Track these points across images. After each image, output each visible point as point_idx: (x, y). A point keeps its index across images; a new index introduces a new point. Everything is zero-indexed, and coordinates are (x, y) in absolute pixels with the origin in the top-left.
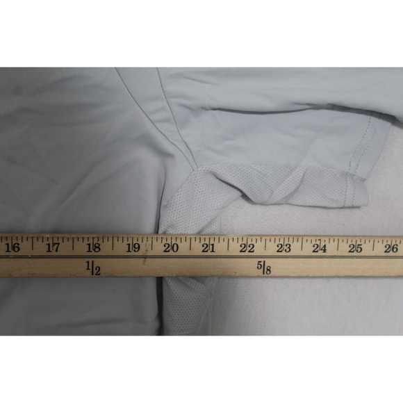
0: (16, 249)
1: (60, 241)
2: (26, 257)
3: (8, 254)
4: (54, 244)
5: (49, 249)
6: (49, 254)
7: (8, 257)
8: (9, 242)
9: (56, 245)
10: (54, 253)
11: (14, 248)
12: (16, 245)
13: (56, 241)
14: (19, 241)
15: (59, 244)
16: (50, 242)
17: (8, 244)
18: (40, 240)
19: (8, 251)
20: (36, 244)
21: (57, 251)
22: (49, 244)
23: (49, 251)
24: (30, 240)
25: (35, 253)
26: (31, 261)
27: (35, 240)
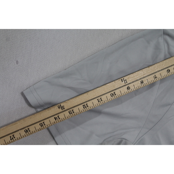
0: (26, 131)
1: (11, 141)
2: (21, 129)
3: (28, 128)
4: (12, 139)
5: (14, 136)
6: (13, 134)
7: (28, 127)
8: (29, 132)
9: (11, 138)
10: (11, 135)
11: (27, 131)
12: (26, 132)
13: (12, 140)
14: (26, 134)
15: (11, 140)
16: (14, 139)
17: (30, 131)
18: (18, 138)
19: (28, 129)
20: (19, 136)
21: (10, 137)
22: (14, 138)
23: (13, 135)
24: (22, 136)
25: (18, 132)
26: (18, 129)
27: (20, 137)
